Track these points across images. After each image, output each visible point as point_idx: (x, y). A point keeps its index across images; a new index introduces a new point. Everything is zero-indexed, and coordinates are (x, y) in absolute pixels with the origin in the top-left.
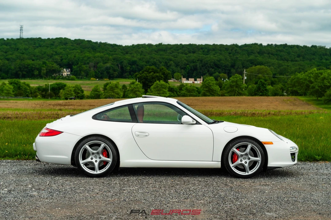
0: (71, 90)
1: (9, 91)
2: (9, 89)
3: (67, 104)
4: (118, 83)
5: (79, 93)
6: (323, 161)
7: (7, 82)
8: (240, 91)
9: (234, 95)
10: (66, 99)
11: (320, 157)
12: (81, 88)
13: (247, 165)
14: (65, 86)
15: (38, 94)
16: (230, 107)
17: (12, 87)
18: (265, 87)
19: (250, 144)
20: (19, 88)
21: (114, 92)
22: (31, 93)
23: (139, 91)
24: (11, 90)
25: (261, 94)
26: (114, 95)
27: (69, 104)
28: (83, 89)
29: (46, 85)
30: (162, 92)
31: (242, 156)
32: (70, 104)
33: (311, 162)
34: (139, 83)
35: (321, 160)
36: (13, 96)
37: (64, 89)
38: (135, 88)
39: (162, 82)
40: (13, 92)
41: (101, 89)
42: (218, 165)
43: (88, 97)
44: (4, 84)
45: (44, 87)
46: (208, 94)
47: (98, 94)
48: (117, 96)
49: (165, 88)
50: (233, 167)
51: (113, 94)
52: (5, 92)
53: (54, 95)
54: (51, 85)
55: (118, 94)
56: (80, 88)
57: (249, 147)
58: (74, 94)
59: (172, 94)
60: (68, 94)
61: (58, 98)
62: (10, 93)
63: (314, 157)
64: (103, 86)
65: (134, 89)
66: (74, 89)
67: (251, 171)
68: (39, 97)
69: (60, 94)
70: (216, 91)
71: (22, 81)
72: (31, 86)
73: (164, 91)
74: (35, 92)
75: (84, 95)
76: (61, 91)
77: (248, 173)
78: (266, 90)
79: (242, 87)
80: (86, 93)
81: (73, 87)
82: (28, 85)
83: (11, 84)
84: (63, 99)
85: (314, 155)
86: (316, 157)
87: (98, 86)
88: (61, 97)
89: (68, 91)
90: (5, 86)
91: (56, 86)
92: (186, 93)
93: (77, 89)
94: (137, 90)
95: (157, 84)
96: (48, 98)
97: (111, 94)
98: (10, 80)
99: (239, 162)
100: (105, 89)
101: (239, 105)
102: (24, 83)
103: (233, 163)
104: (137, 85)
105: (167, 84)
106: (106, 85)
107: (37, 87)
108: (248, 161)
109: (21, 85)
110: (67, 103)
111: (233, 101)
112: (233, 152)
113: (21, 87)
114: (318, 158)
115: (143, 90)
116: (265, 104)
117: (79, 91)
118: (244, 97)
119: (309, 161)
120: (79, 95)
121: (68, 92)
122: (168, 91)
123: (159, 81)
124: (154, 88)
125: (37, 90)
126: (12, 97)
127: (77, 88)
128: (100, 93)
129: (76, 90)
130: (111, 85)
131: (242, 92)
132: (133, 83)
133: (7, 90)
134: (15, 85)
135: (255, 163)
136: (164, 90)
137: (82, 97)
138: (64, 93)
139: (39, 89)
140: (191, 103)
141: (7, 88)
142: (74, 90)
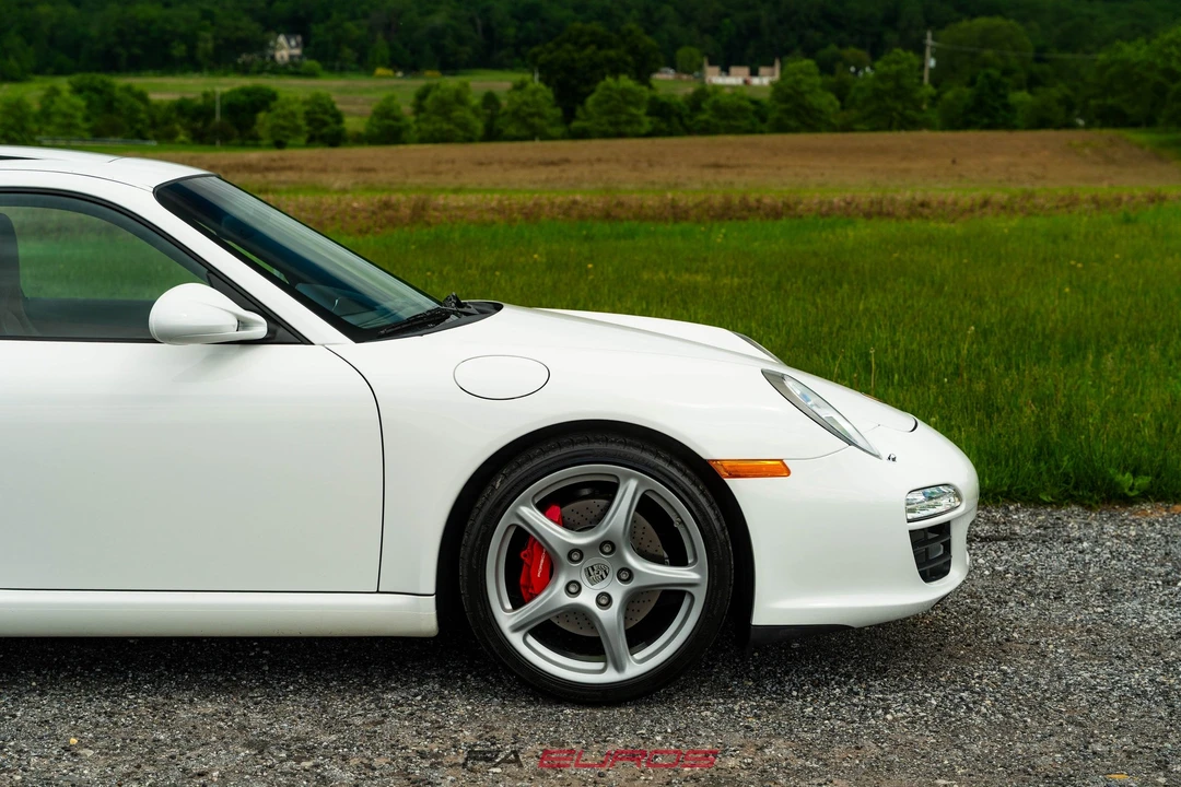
0: (293, 114)
1: (72, 116)
2: (71, 111)
3: (274, 165)
4: (465, 85)
5: (325, 124)
6: (1158, 500)
7: (63, 84)
8: (910, 113)
9: (889, 128)
10: (280, 145)
11: (1143, 481)
12: (333, 107)
13: (609, 617)
14: (274, 96)
15: (178, 127)
16: (872, 170)
17: (80, 102)
18: (1004, 97)
19: (630, 476)
20: (110, 105)
21: (449, 120)
22: (154, 125)
23: (541, 115)
24: (79, 114)
25: (986, 121)
26: (449, 131)
27: (281, 164)
28: (339, 107)
29: (206, 95)
30: (624, 117)
31: (576, 553)
32: (288, 164)
33: (1090, 508)
34: (542, 86)
35: (1145, 496)
36: (87, 135)
37: (269, 111)
38: (526, 103)
39: (626, 82)
40: (87, 119)
41: (406, 108)
42: (418, 614)
43: (359, 140)
44: (55, 92)
45: (200, 101)
46: (792, 123)
47: (390, 127)
48: (460, 133)
49: (637, 104)
50: (516, 629)
51: (446, 126)
52: (58, 119)
53: (236, 132)
54: (223, 96)
55: (465, 126)
56: (329, 106)
57: (629, 491)
58: (307, 128)
59: (663, 126)
60: (284, 128)
61: (250, 142)
62: (76, 126)
63: (1112, 480)
64: (412, 98)
65: (525, 108)
66: (307, 108)
67: (638, 656)
68: (182, 137)
69: (256, 127)
70: (821, 112)
71: (120, 82)
72: (154, 97)
73: (632, 115)
74: (167, 121)
75: (344, 130)
76: (261, 116)
77: (619, 668)
78: (1007, 107)
79: (917, 96)
80: (352, 124)
81: (305, 103)
82: (142, 97)
83: (78, 90)
84: (269, 146)
85: (1111, 471)
86: (1119, 477)
87: (391, 98)
88: (261, 139)
89: (285, 117)
90: (56, 99)
91: (243, 98)
92: (713, 121)
93: (317, 109)
94: (533, 110)
95: (608, 88)
96: (213, 143)
97: (438, 125)
98: (76, 78)
99: (555, 595)
100: (419, 108)
101: (904, 165)
102: (128, 89)
103: (517, 603)
104: (534, 93)
105: (645, 88)
106: (422, 96)
107: (172, 102)
108: (618, 592)
109: (118, 94)
110: (274, 160)
111: (883, 151)
112: (519, 529)
113: (116, 104)
114: (1131, 489)
115: (558, 112)
116: (999, 159)
117: (328, 118)
118: (925, 134)
119: (1082, 505)
120: (325, 130)
121: (281, 122)
122: (649, 114)
123: (617, 78)
124: (598, 104)
125: (174, 115)
126: (82, 139)
127: (320, 105)
128: (401, 124)
129: (315, 113)
130: (439, 93)
131: (919, 117)
132: (520, 87)
133: (65, 115)
134: (95, 97)
135: (669, 601)
136: (633, 110)
137: (336, 139)
138: (268, 125)
139: (181, 108)
140: (728, 158)
141: (64, 107)
142: (307, 113)
